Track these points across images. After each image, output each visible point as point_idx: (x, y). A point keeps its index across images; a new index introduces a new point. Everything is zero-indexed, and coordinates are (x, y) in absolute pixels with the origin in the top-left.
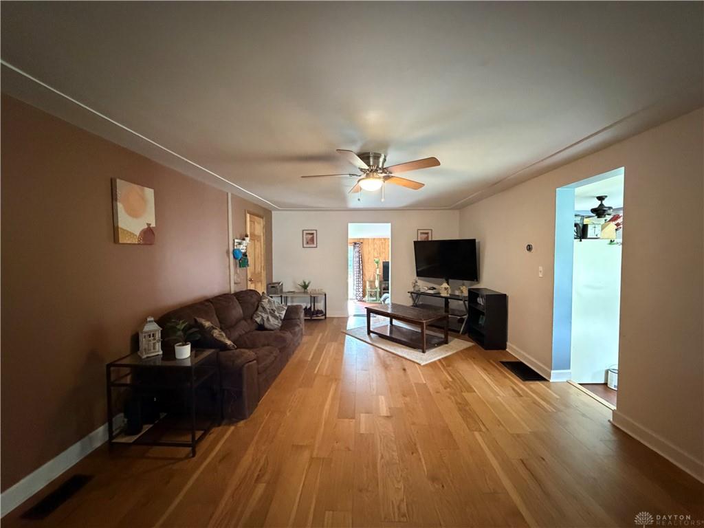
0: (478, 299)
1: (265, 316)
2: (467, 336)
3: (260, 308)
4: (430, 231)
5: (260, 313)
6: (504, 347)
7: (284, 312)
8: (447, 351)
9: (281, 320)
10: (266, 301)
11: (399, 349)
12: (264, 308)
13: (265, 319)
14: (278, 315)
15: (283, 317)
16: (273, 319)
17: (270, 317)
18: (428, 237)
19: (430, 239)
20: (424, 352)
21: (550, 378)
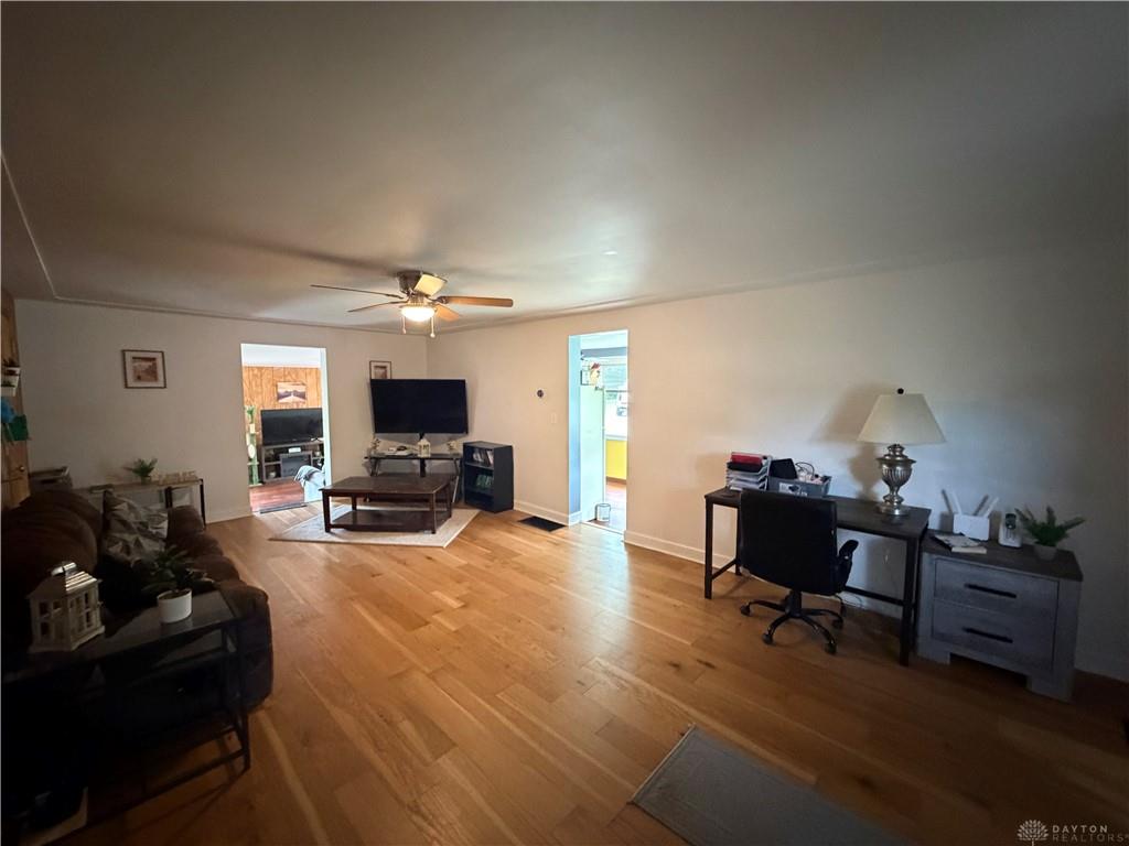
0: (474, 456)
1: (130, 538)
2: (462, 503)
3: (115, 524)
4: (388, 365)
5: (118, 535)
6: (511, 506)
7: (165, 525)
8: (458, 525)
9: (164, 540)
10: (124, 506)
11: (398, 538)
12: (124, 523)
13: (132, 546)
14: (154, 531)
15: (165, 533)
16: (147, 540)
17: (142, 540)
18: (385, 374)
19: (389, 378)
20: (434, 533)
21: (567, 521)
